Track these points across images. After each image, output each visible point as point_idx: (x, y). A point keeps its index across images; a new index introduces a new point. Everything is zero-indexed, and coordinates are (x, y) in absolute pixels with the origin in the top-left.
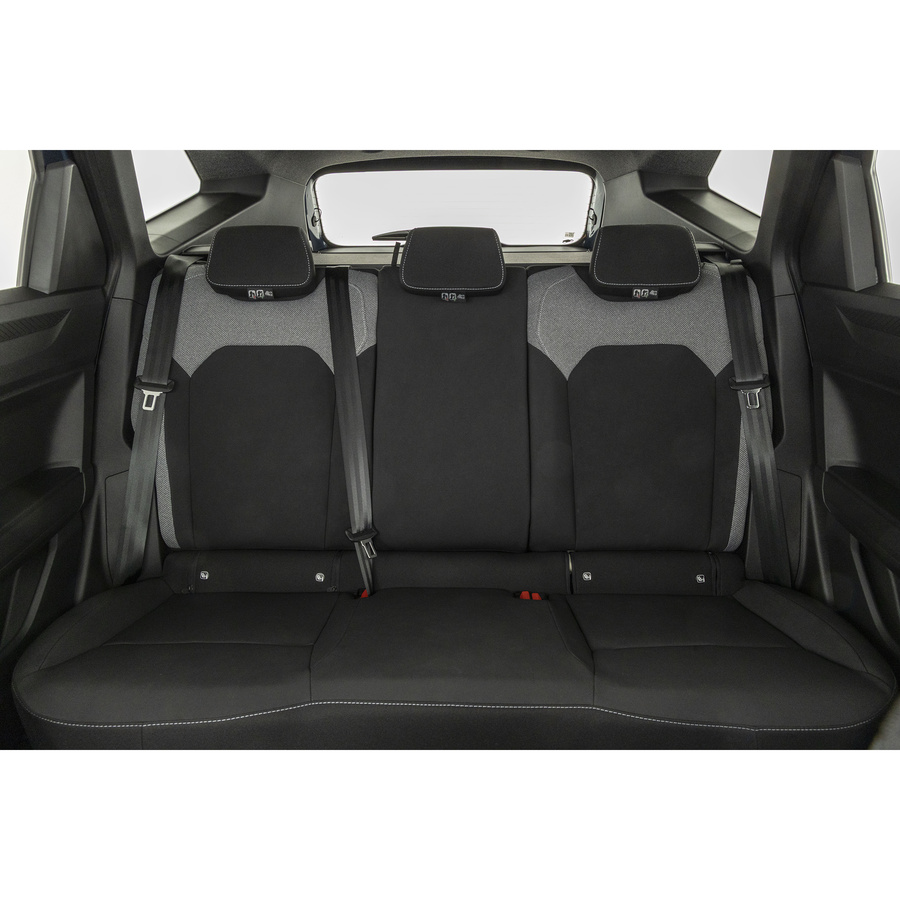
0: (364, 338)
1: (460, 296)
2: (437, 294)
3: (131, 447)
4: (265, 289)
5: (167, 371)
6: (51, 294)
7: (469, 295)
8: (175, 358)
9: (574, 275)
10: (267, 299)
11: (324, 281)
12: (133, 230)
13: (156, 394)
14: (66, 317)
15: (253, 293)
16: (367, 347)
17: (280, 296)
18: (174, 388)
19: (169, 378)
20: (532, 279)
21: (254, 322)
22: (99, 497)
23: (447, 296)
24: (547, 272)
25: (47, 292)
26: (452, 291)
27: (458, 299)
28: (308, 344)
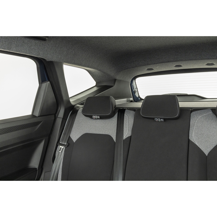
0: (127, 133)
1: (162, 120)
2: (153, 119)
3: (53, 163)
4: (97, 116)
5: (67, 140)
6: (38, 117)
7: (165, 120)
8: (71, 136)
9: (211, 112)
10: (98, 119)
11: (117, 113)
12: (64, 98)
13: (62, 147)
14: (41, 123)
15: (94, 117)
16: (127, 136)
17: (102, 118)
18: (68, 146)
19: (67, 143)
20: (193, 113)
21: (95, 126)
22: (42, 178)
23: (157, 120)
24: (198, 111)
25: (37, 116)
26: (159, 118)
27: (161, 121)
28: (110, 134)
